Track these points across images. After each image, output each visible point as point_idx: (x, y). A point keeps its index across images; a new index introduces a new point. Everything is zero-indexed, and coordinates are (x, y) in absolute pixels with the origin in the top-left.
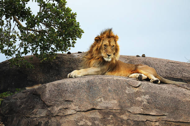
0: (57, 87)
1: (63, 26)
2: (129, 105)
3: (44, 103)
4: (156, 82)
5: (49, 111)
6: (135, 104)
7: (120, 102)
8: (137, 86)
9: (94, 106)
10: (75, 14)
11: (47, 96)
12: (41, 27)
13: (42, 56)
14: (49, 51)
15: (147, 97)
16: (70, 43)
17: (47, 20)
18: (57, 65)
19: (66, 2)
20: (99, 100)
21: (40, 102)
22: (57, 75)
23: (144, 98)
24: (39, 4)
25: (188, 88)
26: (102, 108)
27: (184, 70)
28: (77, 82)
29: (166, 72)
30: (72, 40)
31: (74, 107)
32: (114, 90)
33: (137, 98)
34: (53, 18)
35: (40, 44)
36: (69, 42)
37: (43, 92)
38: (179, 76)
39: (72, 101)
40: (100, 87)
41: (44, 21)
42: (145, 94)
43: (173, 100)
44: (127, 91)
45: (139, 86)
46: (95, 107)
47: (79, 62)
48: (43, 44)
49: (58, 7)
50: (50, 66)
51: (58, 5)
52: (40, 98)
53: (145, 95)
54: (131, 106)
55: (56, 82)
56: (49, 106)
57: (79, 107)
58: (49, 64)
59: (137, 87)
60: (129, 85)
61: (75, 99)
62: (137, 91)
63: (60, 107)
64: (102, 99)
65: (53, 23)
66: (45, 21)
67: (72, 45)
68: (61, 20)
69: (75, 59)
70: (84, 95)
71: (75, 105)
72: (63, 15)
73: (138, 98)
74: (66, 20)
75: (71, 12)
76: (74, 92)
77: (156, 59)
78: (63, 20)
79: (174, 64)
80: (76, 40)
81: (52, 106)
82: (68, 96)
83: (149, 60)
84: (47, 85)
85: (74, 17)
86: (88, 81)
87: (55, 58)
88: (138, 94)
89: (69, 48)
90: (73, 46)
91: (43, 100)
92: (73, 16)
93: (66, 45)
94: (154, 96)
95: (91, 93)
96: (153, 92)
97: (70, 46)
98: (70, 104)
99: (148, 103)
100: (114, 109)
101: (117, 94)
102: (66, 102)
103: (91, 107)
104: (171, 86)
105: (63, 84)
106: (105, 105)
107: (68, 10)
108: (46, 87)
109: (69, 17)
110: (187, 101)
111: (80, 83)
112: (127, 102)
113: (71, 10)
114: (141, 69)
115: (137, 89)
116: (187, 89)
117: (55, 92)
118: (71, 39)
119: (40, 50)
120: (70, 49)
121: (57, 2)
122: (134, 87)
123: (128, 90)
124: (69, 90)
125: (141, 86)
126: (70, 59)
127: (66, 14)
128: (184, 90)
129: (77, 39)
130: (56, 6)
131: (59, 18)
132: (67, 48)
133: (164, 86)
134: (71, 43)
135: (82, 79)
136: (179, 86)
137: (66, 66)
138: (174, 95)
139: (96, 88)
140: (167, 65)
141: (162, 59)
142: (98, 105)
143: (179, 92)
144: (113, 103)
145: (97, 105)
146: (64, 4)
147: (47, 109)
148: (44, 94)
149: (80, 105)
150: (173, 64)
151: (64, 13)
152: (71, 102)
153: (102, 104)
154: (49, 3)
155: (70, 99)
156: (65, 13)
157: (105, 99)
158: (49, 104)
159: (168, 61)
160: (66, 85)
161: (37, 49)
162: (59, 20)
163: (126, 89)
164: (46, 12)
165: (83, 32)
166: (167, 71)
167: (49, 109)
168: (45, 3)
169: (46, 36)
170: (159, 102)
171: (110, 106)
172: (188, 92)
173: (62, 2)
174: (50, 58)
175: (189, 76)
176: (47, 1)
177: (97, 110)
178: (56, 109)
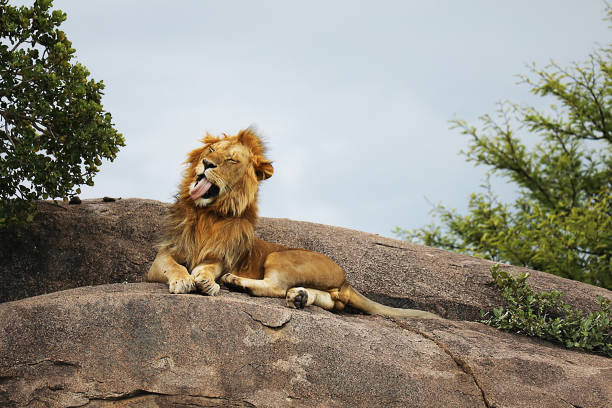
0: (33, 319)
1: (59, 124)
2: (251, 383)
5: (2, 393)
6: (269, 380)
7: (223, 373)
8: (278, 324)
9: (145, 384)
10: (100, 86)
14: (14, 197)
15: (307, 359)
16: (79, 171)
17: (11, 100)
18: (37, 239)
19: (74, 51)
20: (161, 364)
22: (33, 271)
23: (297, 365)
25: (427, 334)
26: (169, 391)
27: (418, 271)
28: (97, 304)
29: (367, 277)
30: (86, 163)
31: (82, 385)
32: (209, 334)
33: (276, 361)
34: (28, 97)
36: (77, 170)
38: (403, 290)
39: (76, 366)
40: (166, 325)
42: (300, 350)
43: (382, 371)
44: (247, 341)
45: (284, 325)
46: (145, 386)
47: (104, 232)
49: (47, 62)
50: (15, 240)
51: (46, 56)
53: (300, 355)
54: (258, 387)
55: (29, 303)
57: (96, 385)
58: (11, 236)
59: (279, 328)
60: (255, 322)
61: (85, 359)
62: (278, 341)
63: (37, 384)
64: (171, 360)
65: (31, 112)
66: (4, 105)
67: (84, 177)
68: (55, 103)
69: (95, 222)
70: (115, 348)
71: (87, 379)
72: (61, 89)
73: (280, 361)
74: (71, 104)
75: (89, 79)
76: (84, 338)
77: (339, 232)
78: (61, 103)
79: (392, 250)
80: (98, 163)
81: (11, 378)
82: (64, 348)
83: (319, 236)
86: (130, 305)
87: (30, 218)
88: (279, 350)
89: (76, 187)
90: (90, 183)
92: (94, 93)
93: (66, 178)
94: (327, 357)
95: (138, 341)
96: (325, 344)
97: (79, 181)
98: (71, 374)
99: (309, 378)
100: (206, 393)
101: (218, 348)
102: (57, 369)
103: (137, 386)
105: (53, 308)
106: (178, 381)
107: (79, 74)
109: (80, 96)
110: (424, 378)
111: (103, 310)
112: (246, 373)
113: (87, 74)
115: (278, 335)
116: (426, 337)
117: (26, 335)
118: (83, 160)
120: (79, 191)
121: (44, 48)
122: (269, 327)
123: (252, 338)
124: (69, 329)
125: (290, 326)
126: (79, 220)
127: (70, 87)
128: (416, 338)
129: (104, 160)
130: (40, 58)
131: (50, 99)
132: (70, 187)
133: (358, 325)
134: (83, 171)
135: (111, 295)
136: (403, 326)
137: (65, 242)
138: (386, 358)
139: (152, 327)
140: (371, 253)
141: (356, 233)
142: (155, 381)
143: (402, 347)
144: (202, 377)
145: (152, 380)
146: (67, 57)
149: (101, 378)
150: (387, 249)
151: (63, 82)
152: (73, 368)
153: (169, 375)
154: (19, 49)
155: (71, 359)
156: (68, 83)
157: (180, 360)
158: (3, 372)
159: (373, 240)
160: (59, 314)
162: (47, 103)
163: (244, 331)
164: (8, 77)
165: (123, 145)
166: (370, 273)
167: (3, 388)
168: (8, 50)
169: (5, 150)
170: (342, 378)
171: (193, 383)
172: (429, 349)
173: (59, 49)
174: (14, 218)
175: (435, 292)
176: (13, 43)
177: (151, 396)
178: (26, 389)
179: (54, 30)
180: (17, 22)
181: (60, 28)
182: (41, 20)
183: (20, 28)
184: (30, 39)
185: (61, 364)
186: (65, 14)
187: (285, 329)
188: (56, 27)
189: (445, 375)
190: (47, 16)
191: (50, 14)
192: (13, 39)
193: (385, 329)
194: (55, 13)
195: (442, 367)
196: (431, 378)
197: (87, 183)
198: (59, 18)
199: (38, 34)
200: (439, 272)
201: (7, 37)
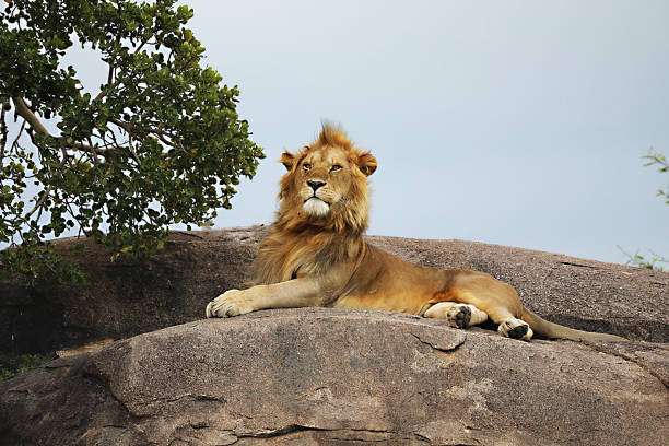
0: (170, 350)
1: (190, 135)
2: (423, 414)
3: (122, 406)
4: (517, 334)
5: (140, 434)
6: (443, 410)
7: (389, 404)
8: (453, 346)
9: (301, 418)
10: (235, 92)
11: (134, 380)
12: (114, 139)
13: (115, 239)
14: (143, 223)
15: (486, 385)
16: (215, 194)
17: (134, 111)
18: (170, 272)
19: (204, 50)
20: (318, 395)
21: (110, 402)
22: (168, 308)
23: (475, 391)
24: (106, 56)
25: (628, 355)
26: (328, 426)
27: (614, 291)
28: (241, 330)
29: (552, 299)
30: (221, 183)
31: (229, 422)
32: (371, 361)
33: (450, 389)
34: (154, 105)
35: (109, 197)
36: (212, 192)
37: (118, 369)
38: (598, 312)
39: (221, 401)
40: (321, 351)
41: (122, 115)
42: (478, 375)
43: (576, 395)
44: (415, 366)
45: (457, 347)
46: (301, 421)
47: (246, 261)
48: (121, 198)
49: (173, 66)
50: (146, 274)
51: (173, 59)
52: (108, 388)
53: (478, 380)
54: (430, 418)
55: (164, 333)
56: (139, 419)
57: (245, 421)
58: (141, 269)
59: (452, 350)
60: (425, 344)
61: (231, 393)
62: (452, 365)
63: (178, 422)
64: (328, 391)
65: (157, 124)
66: (127, 117)
67: (221, 200)
68: (184, 112)
69: (234, 250)
70: (264, 379)
71: (233, 415)
72: (190, 95)
73: (454, 388)
74: (203, 112)
75: (221, 85)
76: (228, 369)
77: (517, 252)
78: (190, 112)
79: (581, 269)
80: (235, 182)
81: (149, 417)
82: (207, 382)
83: (494, 257)
84: (134, 341)
85: (229, 104)
86: (279, 330)
87: (161, 246)
88: (452, 376)
89: (211, 211)
90: (227, 206)
91: (119, 395)
92: (227, 99)
93: (200, 200)
94: (510, 382)
95: (289, 371)
96: (507, 368)
97: (214, 204)
98: (216, 410)
99: (490, 406)
100: (371, 427)
101: (382, 376)
102: (200, 405)
103: (291, 421)
104: (569, 346)
105: (192, 337)
106: (338, 415)
107: (209, 79)
108: (129, 350)
109: (211, 103)
110: (626, 403)
111: (248, 338)
112: (415, 402)
113: (220, 78)
114: (465, 286)
115: (451, 358)
116: (627, 359)
117: (163, 368)
118: (218, 180)
119: (108, 217)
121: (169, 50)
122: (440, 350)
123: (420, 363)
124: (211, 360)
125: (465, 348)
126: (216, 249)
127: (200, 93)
128: (615, 360)
129: (241, 178)
130: (166, 62)
131: (178, 107)
132: (204, 210)
133: (546, 348)
134: (219, 194)
135: (257, 320)
136: (598, 350)
137: (202, 274)
138: (581, 381)
139: (305, 355)
140: (556, 272)
141: (538, 253)
142: (312, 415)
143: (599, 369)
144: (365, 409)
145: (309, 413)
146: (196, 58)
147: (132, 428)
148: (122, 374)
149: (249, 414)
150: (575, 268)
151: (193, 87)
152: (217, 404)
153: (328, 410)
154: (141, 52)
155: (212, 394)
156: (197, 87)
157: (339, 391)
158: (139, 411)
159: (559, 259)
160: (199, 343)
161: (100, 213)
162: (175, 111)
163: (411, 356)
164: (130, 84)
165: (262, 157)
166: (556, 295)
167: (140, 428)
168: (129, 52)
169: (129, 168)
170: (529, 405)
171: (354, 416)
172: (630, 371)
173: (187, 49)
174: (143, 246)
175: (635, 312)
176: (134, 45)
177: (309, 432)
178: (166, 428)
179: (180, 29)
180: (139, 20)
181: (186, 27)
182: (165, 17)
183: (141, 28)
184: (153, 40)
185: (204, 399)
186: (192, 10)
187: (459, 351)
188: (182, 26)
189: (652, 398)
190: (172, 13)
191: (175, 10)
192: (135, 40)
193: (578, 351)
194: (180, 9)
195: (646, 390)
196: (635, 402)
197: (224, 206)
198: (185, 15)
199: (162, 35)
200: (639, 291)
201: (128, 39)
